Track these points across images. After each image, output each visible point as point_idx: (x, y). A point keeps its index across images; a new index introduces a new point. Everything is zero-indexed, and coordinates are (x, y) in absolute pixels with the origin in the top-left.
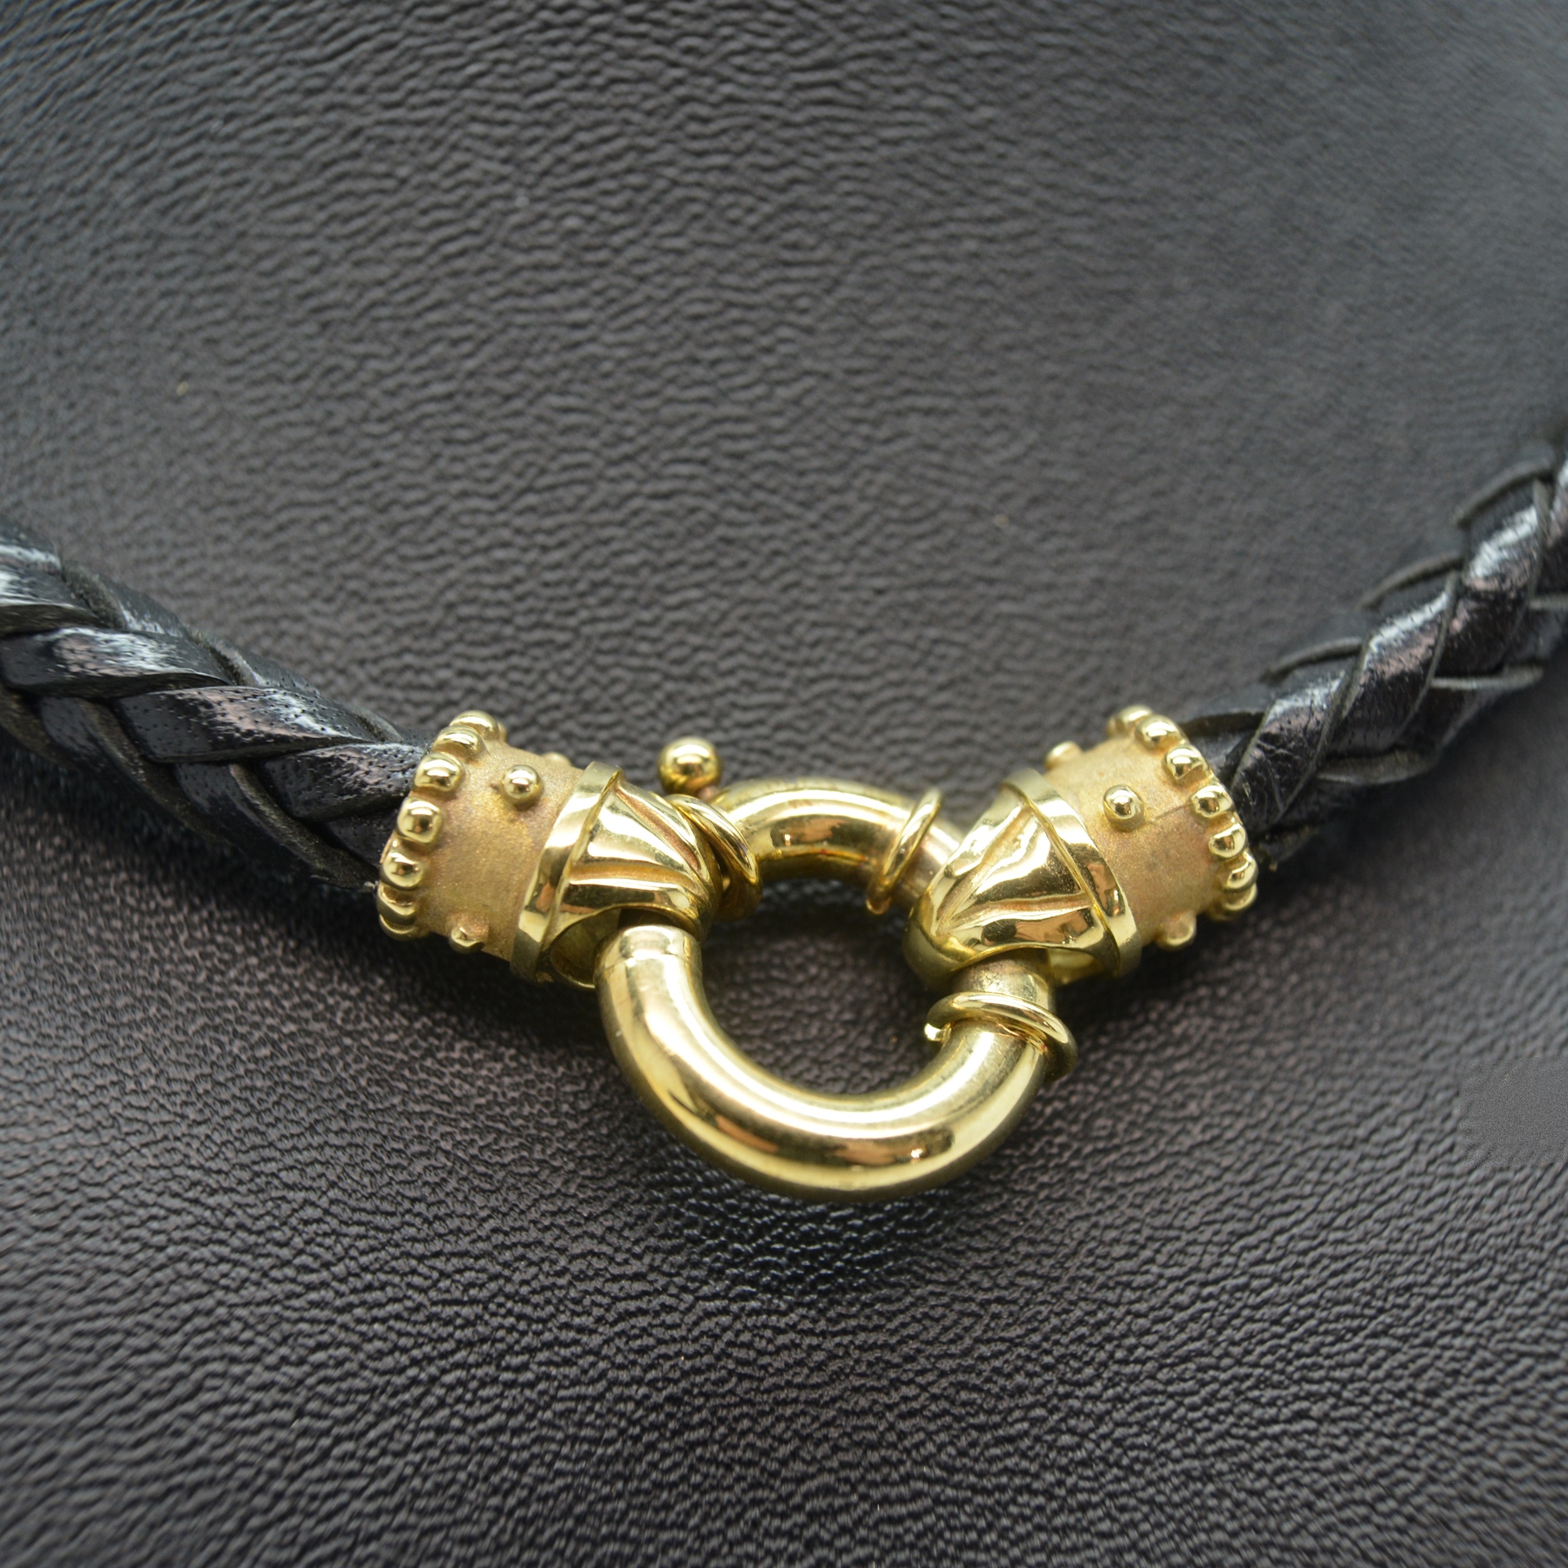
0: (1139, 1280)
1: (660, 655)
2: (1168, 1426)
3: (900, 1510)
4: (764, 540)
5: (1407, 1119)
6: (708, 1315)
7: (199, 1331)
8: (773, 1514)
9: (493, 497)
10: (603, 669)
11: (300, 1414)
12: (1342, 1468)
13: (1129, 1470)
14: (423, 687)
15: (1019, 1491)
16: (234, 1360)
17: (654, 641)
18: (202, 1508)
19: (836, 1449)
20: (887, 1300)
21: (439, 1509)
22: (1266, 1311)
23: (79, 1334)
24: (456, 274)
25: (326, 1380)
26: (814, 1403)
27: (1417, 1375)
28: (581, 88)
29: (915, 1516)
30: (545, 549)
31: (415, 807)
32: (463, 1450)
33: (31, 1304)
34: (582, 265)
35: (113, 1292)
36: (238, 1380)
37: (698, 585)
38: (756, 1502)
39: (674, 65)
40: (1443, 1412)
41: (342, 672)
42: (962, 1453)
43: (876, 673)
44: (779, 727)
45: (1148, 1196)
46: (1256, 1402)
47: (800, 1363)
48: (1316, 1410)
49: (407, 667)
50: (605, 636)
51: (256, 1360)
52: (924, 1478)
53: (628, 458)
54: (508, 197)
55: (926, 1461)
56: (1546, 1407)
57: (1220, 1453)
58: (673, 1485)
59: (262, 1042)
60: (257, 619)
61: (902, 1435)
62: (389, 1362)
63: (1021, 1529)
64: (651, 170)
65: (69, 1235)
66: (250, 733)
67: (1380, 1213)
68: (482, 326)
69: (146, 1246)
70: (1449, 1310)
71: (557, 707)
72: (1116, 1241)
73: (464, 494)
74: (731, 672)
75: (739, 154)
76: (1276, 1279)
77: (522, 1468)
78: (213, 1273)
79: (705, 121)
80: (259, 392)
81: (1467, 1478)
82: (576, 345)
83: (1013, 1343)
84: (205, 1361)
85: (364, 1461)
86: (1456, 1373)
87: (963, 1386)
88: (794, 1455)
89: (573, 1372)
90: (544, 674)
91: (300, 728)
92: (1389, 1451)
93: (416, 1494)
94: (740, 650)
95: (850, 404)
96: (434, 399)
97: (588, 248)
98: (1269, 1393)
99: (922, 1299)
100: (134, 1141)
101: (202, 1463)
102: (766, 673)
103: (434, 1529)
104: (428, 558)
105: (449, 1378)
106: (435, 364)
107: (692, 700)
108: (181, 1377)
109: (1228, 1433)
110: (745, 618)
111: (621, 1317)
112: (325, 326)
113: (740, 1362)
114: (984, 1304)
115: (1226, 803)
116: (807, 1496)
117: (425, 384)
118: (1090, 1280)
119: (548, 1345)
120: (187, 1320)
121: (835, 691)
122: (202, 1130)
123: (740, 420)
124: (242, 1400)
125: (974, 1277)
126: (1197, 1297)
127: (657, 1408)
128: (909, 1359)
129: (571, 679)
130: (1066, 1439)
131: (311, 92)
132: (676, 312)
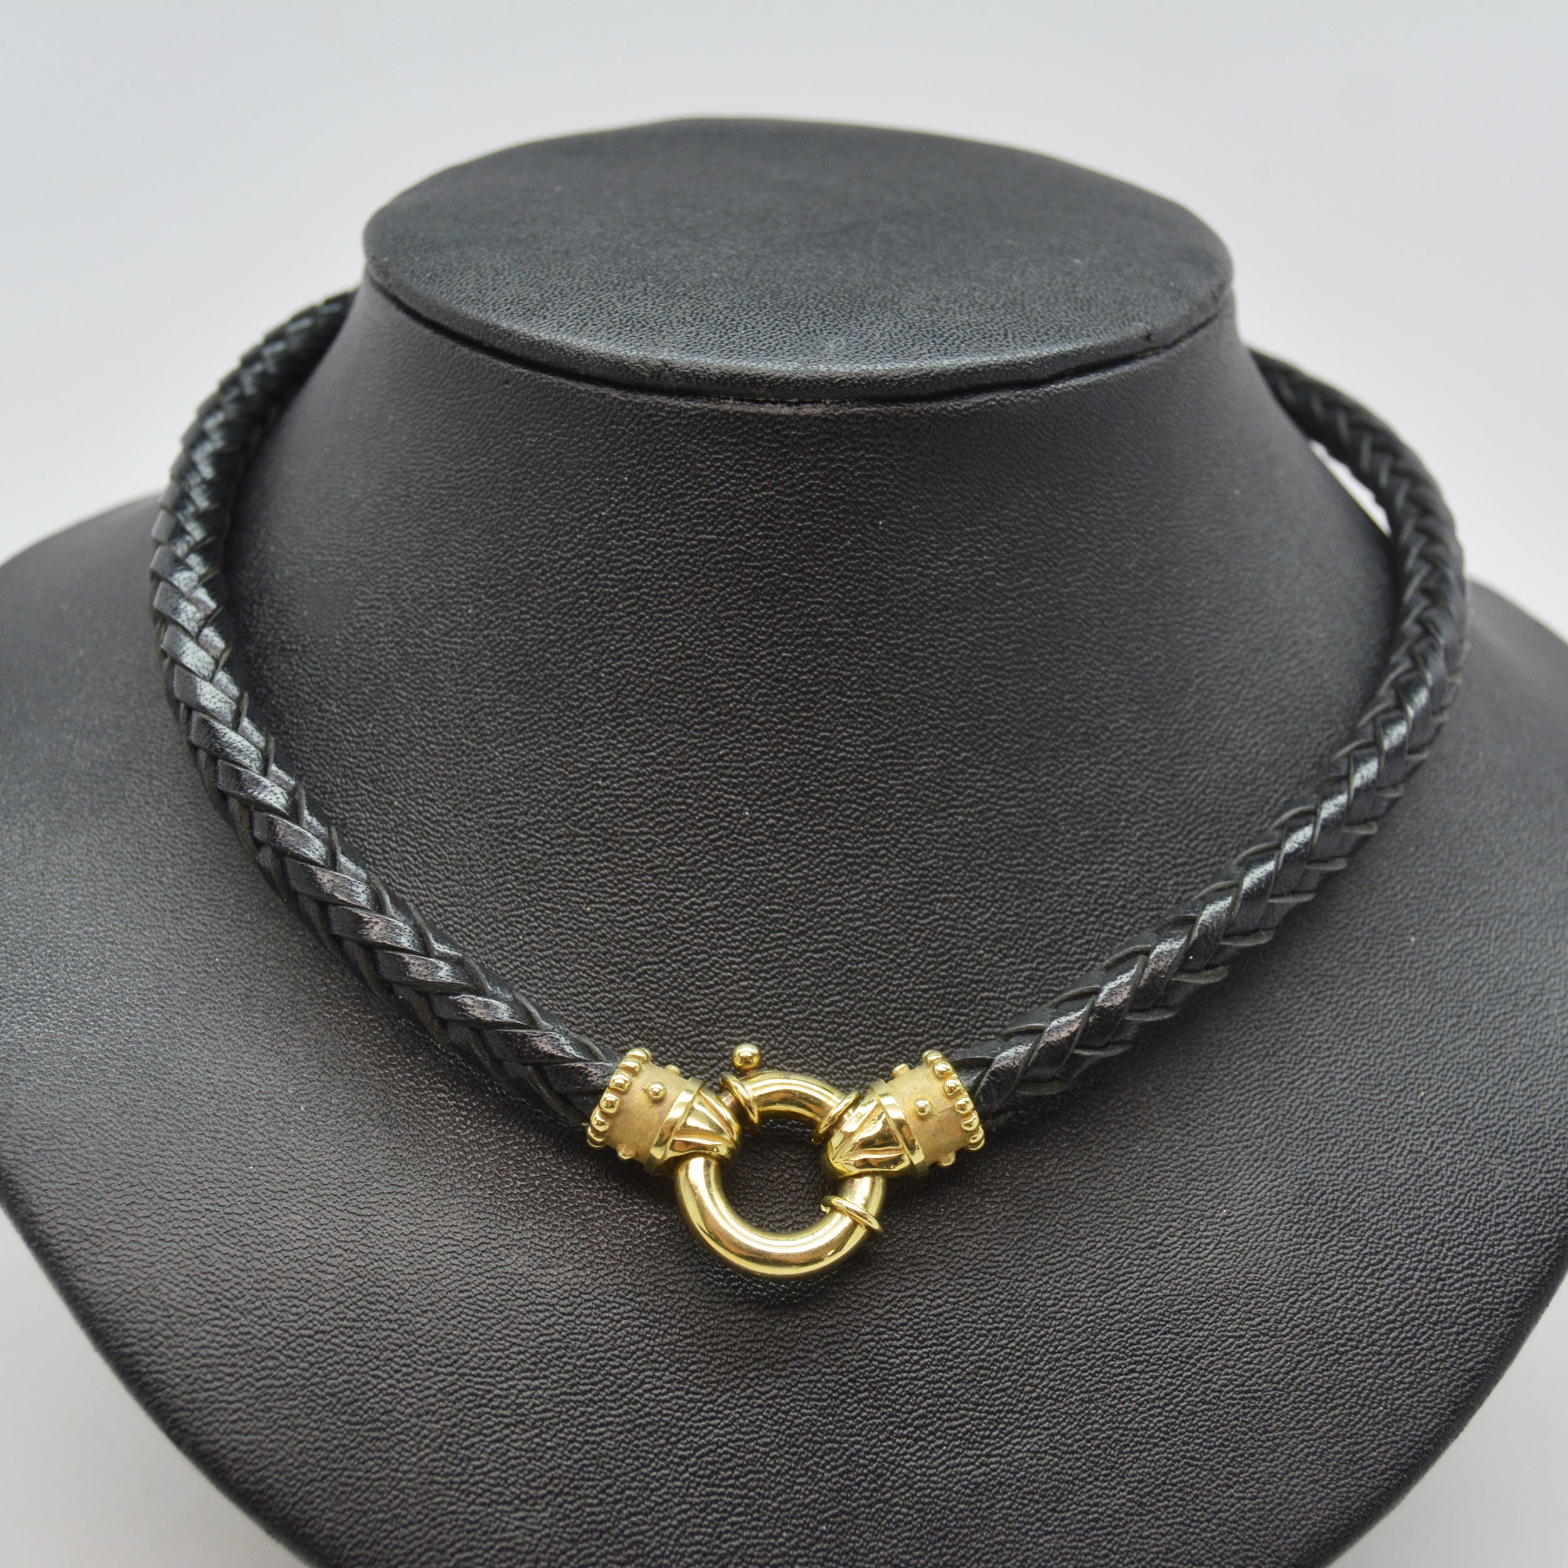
0: (1059, 1315)
1: (823, 1029)
2: (1073, 1380)
3: (955, 1423)
4: (869, 969)
5: (1179, 1233)
6: (865, 1342)
7: (639, 1358)
8: (899, 1428)
9: (740, 955)
10: (796, 1037)
11: (688, 1392)
12: (1150, 1392)
13: (1056, 1400)
14: (712, 1050)
15: (1008, 1412)
16: (657, 1370)
17: (819, 1022)
18: (650, 1434)
19: (926, 1398)
20: (946, 1331)
21: (752, 1432)
22: (1116, 1326)
23: (589, 1360)
24: (716, 849)
25: (698, 1378)
26: (915, 1379)
27: (1183, 1350)
28: (773, 759)
29: (962, 1426)
30: (765, 979)
31: (608, 1096)
32: (760, 1406)
33: (566, 1348)
34: (777, 841)
35: (601, 1342)
36: (659, 1378)
37: (839, 994)
38: (891, 1423)
39: (816, 745)
40: (1194, 1365)
41: (672, 1045)
42: (982, 1397)
43: (925, 1032)
44: (879, 1062)
45: (1062, 1276)
46: (1112, 1367)
47: (908, 1361)
48: (1139, 1368)
49: (704, 1041)
50: (795, 1021)
51: (666, 1369)
52: (965, 1409)
53: (802, 933)
54: (740, 811)
55: (966, 1401)
56: (1239, 1359)
57: (1097, 1390)
58: (853, 1418)
59: (652, 1225)
60: (631, 1021)
61: (955, 1391)
62: (723, 1369)
63: (1010, 1428)
64: (807, 795)
65: (578, 1317)
67: (1167, 1278)
68: (731, 873)
69: (612, 1320)
70: (1197, 1319)
71: (775, 1056)
72: (1048, 1298)
73: (726, 955)
74: (857, 1035)
75: (848, 785)
76: (1121, 1311)
77: (787, 1413)
78: (642, 1332)
79: (832, 770)
80: (625, 909)
81: (1203, 1393)
82: (776, 879)
83: (1003, 1347)
84: (644, 1370)
85: (717, 1412)
86: (1200, 1348)
87: (981, 1368)
88: (907, 1402)
89: (806, 1370)
90: (768, 1040)
92: (1170, 1384)
93: (742, 1426)
94: (860, 1024)
95: (906, 900)
96: (708, 909)
97: (778, 833)
98: (1118, 1362)
99: (961, 1330)
100: (602, 1273)
101: (648, 1414)
102: (873, 1034)
103: (751, 1440)
104: (711, 986)
105: (751, 1375)
106: (710, 891)
107: (839, 1050)
108: (635, 1378)
109: (1099, 1381)
110: (861, 1009)
111: (826, 1345)
112: (655, 876)
113: (881, 1362)
114: (989, 1331)
115: (970, 1106)
116: (914, 1419)
117: (704, 903)
118: (1036, 1317)
119: (794, 1359)
120: (634, 1352)
121: (906, 1042)
122: (630, 1267)
123: (855, 911)
124: (662, 1387)
125: (985, 1318)
126: (1086, 1322)
127: (845, 1384)
128: (956, 1357)
129: (781, 1043)
130: (1027, 1388)
131: (645, 765)
132: (822, 861)
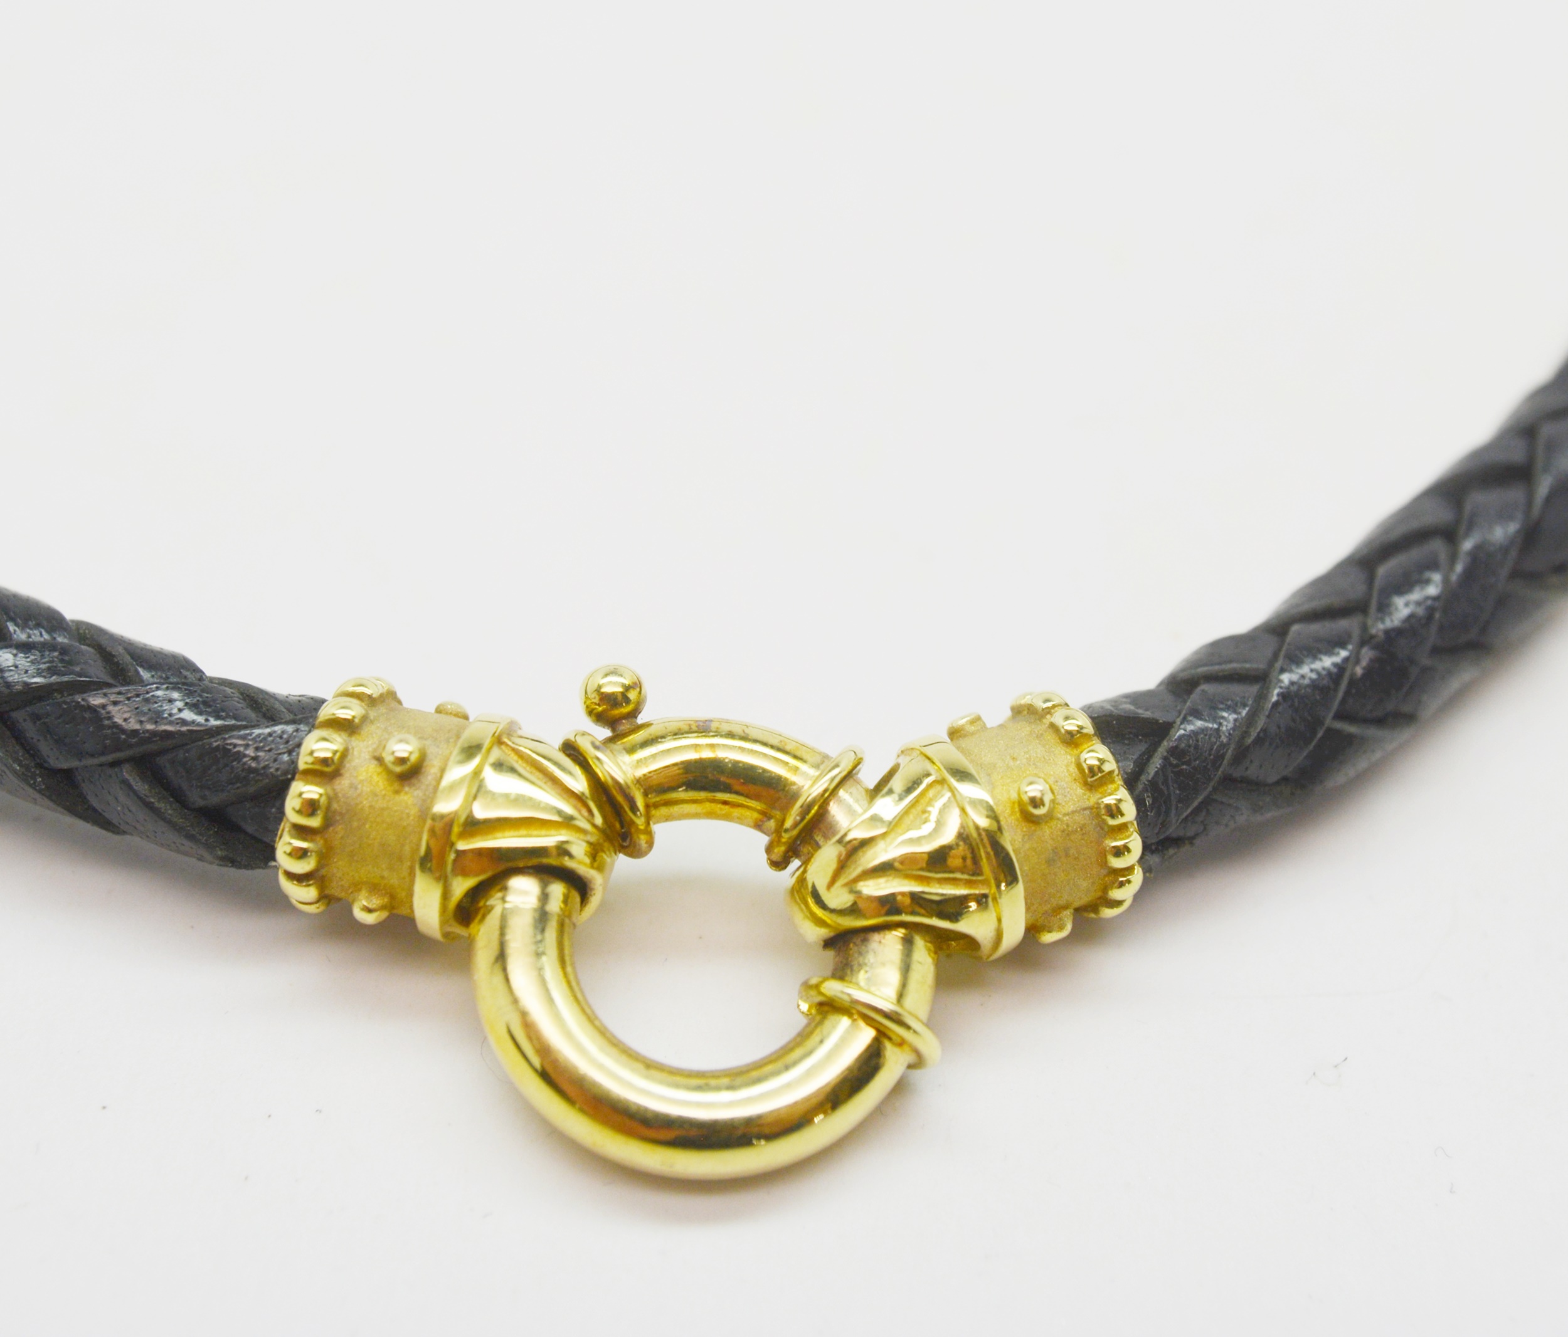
31: (302, 791)
66: (135, 733)
91: (184, 722)
115: (1129, 811)
